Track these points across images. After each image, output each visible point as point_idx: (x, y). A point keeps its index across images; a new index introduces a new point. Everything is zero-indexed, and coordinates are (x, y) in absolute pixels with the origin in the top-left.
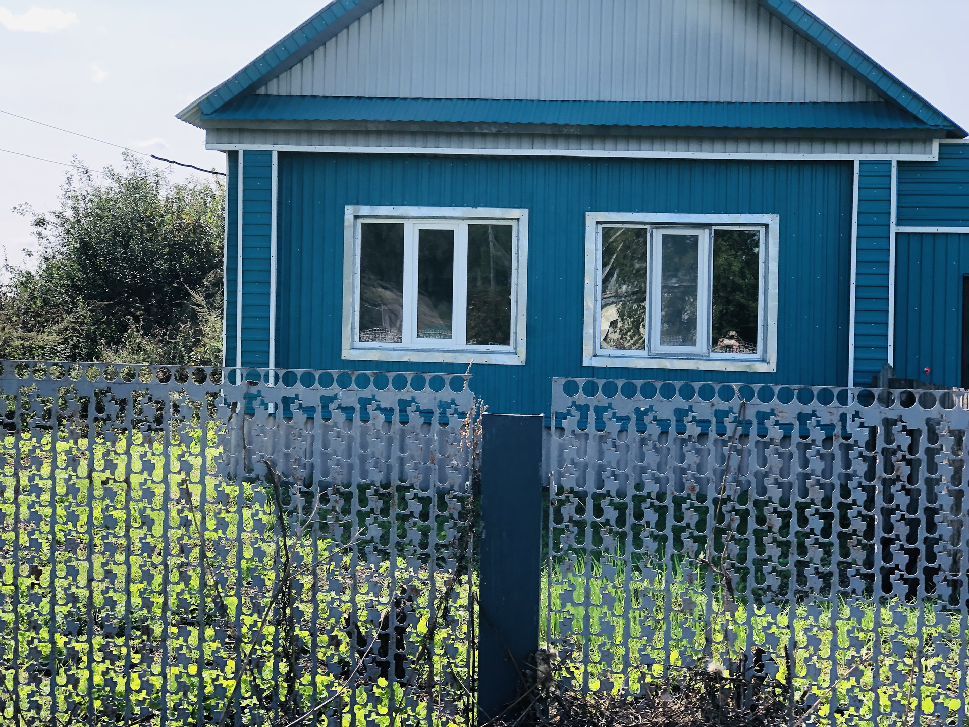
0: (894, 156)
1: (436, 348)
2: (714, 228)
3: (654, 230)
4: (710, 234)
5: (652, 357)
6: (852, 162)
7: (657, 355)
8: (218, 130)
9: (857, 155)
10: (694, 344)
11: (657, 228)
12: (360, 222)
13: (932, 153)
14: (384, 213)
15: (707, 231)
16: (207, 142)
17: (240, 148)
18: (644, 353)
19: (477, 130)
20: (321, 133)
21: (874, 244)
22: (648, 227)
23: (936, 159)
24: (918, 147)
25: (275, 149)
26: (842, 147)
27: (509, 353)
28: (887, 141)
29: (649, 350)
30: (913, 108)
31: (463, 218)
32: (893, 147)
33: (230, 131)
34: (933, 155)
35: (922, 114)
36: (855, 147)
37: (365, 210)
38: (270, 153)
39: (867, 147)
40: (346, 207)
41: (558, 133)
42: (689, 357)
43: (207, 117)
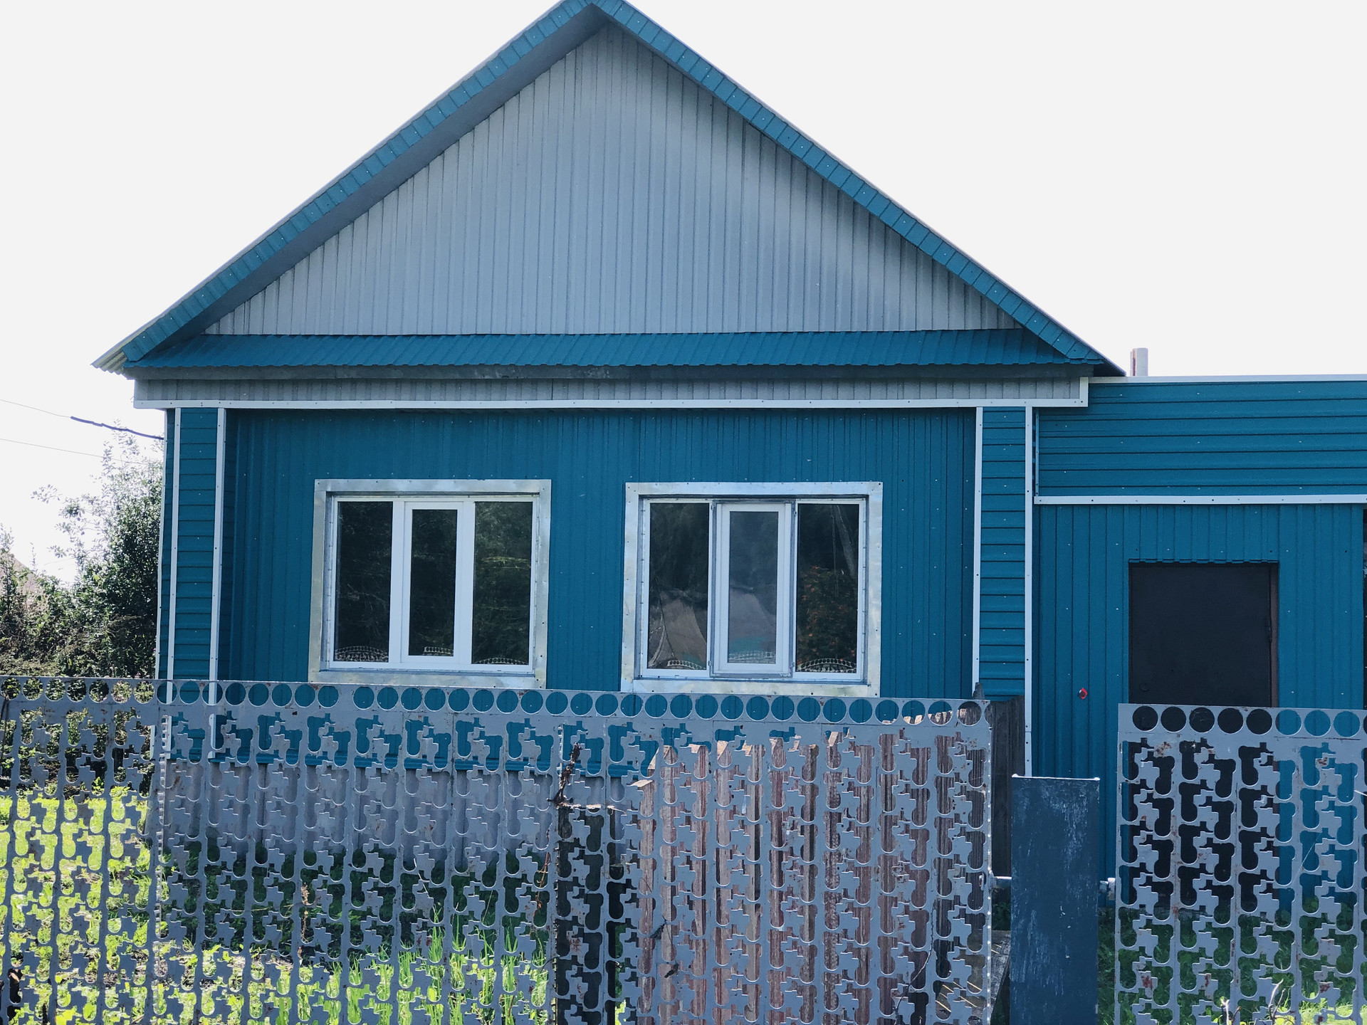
0: (1029, 400)
1: (432, 668)
2: (798, 501)
3: (719, 506)
4: (793, 509)
5: (715, 678)
6: (973, 410)
7: (722, 676)
8: (150, 382)
9: (980, 401)
10: (773, 660)
11: (722, 503)
12: (335, 501)
13: (1079, 397)
14: (365, 489)
15: (789, 506)
16: (137, 398)
17: (178, 405)
18: (704, 674)
19: (477, 375)
20: (281, 383)
21: (1005, 520)
22: (710, 501)
23: (1085, 404)
24: (1060, 389)
25: (222, 405)
26: (960, 389)
27: (528, 675)
28: (1019, 382)
29: (712, 670)
30: (1048, 337)
31: (469, 494)
32: (1027, 389)
33: (165, 382)
34: (1081, 399)
35: (1061, 346)
36: (977, 390)
37: (341, 484)
38: (214, 411)
39: (993, 390)
40: (317, 482)
41: (581, 378)
42: (765, 678)
43: (132, 365)
